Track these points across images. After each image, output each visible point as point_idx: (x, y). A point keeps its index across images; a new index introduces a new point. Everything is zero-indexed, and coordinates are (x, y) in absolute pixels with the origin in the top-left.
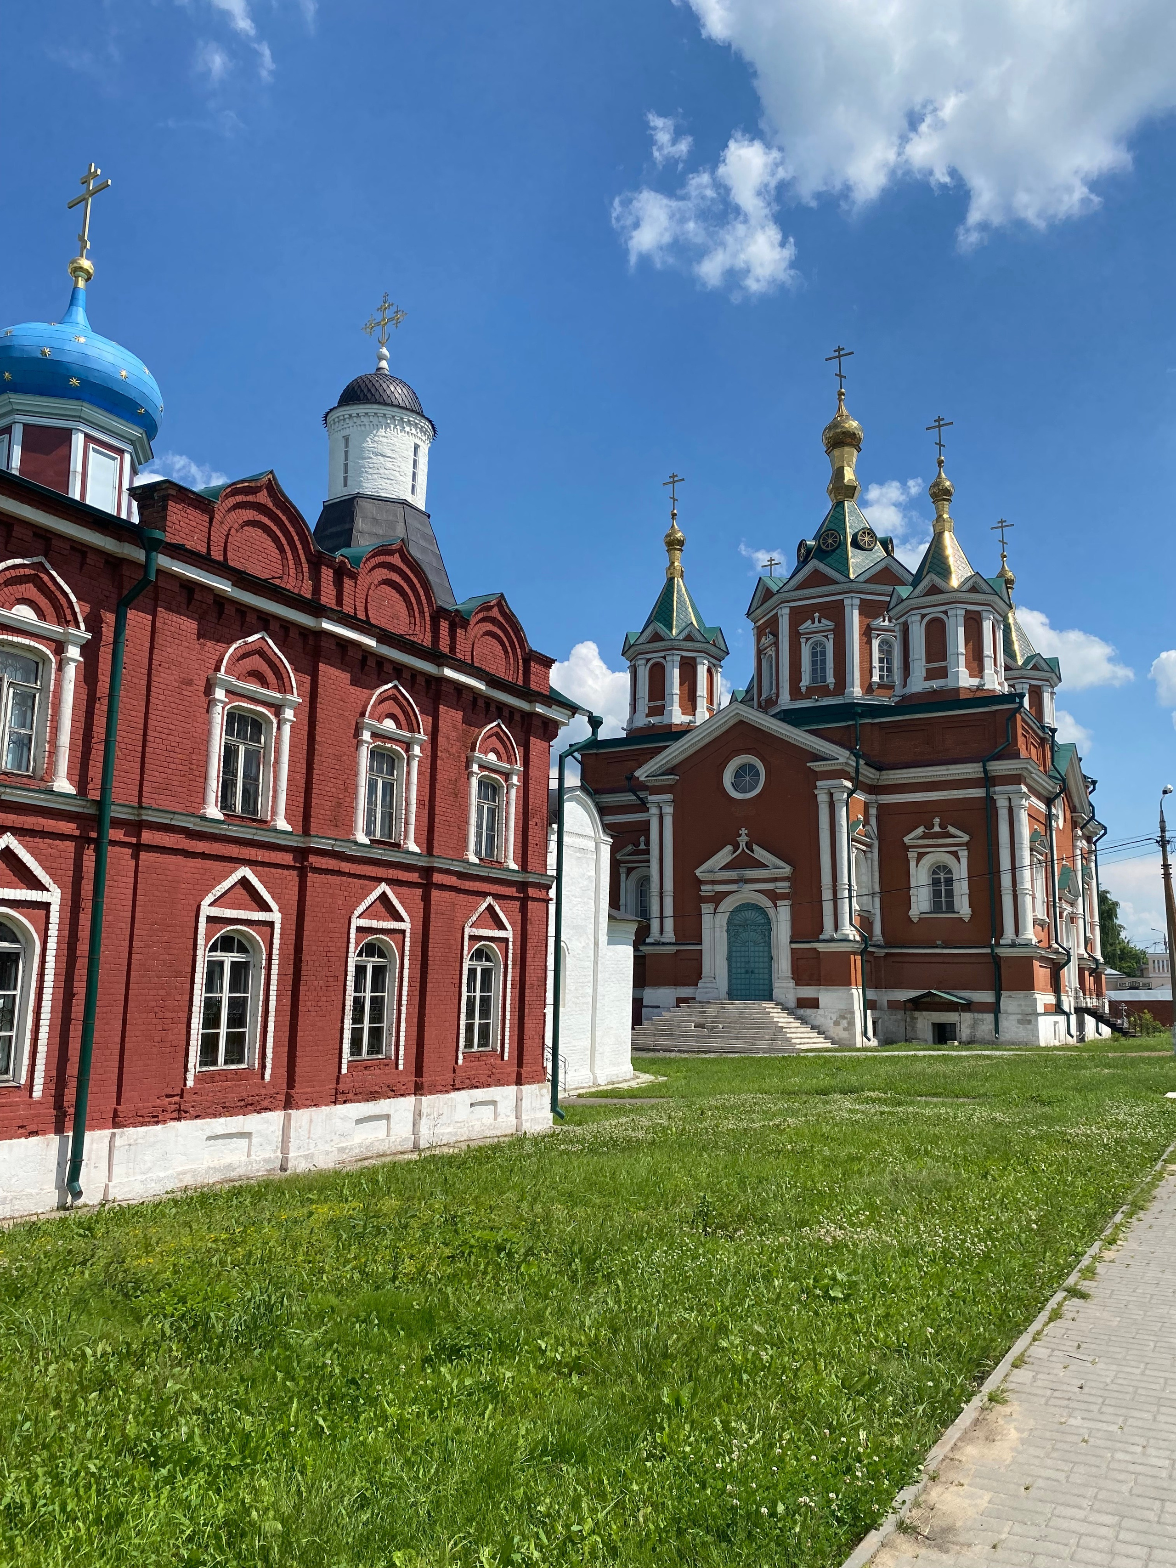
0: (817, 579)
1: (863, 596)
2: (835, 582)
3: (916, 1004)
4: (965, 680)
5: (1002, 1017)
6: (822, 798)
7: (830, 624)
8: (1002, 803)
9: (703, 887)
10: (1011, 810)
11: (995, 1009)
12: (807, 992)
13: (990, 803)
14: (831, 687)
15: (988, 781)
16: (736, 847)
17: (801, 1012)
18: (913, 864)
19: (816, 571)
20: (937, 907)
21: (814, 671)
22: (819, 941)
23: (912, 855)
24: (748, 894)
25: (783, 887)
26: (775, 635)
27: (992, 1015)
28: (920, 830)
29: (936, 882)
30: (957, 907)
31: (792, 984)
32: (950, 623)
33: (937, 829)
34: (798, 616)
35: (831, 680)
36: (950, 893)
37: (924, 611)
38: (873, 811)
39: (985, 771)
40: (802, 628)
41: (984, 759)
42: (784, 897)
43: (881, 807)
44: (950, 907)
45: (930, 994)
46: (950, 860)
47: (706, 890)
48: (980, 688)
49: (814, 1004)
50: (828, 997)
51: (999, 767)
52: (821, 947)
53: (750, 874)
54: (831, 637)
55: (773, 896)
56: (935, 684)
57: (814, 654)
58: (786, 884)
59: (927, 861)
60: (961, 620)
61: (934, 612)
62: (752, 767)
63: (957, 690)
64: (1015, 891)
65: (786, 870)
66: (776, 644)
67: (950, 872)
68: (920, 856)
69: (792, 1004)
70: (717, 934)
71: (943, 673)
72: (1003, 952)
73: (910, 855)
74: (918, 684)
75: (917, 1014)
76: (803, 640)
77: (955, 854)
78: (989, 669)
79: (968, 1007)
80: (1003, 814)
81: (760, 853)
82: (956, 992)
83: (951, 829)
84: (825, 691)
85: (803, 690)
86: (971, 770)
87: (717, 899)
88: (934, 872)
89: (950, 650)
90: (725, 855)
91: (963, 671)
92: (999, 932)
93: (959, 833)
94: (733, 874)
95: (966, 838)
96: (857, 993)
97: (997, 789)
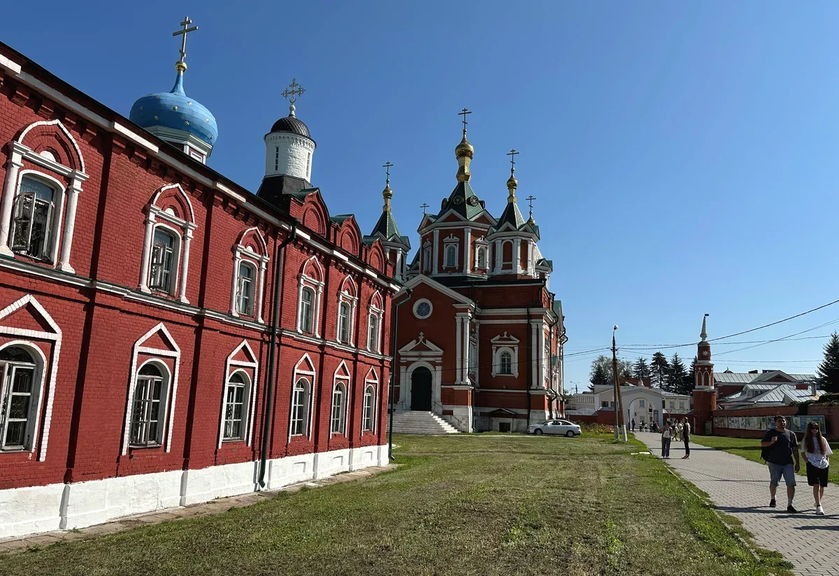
0: (452, 218)
1: (473, 228)
2: (460, 220)
3: (493, 414)
4: (520, 271)
5: (530, 421)
6: (458, 320)
7: (458, 239)
8: (534, 326)
9: (401, 359)
10: (538, 329)
11: (527, 417)
12: (448, 408)
13: (529, 326)
14: (457, 268)
15: (529, 317)
16: (418, 341)
17: (445, 416)
18: (494, 352)
19: (452, 214)
20: (503, 371)
21: (449, 261)
22: (454, 385)
23: (494, 348)
24: (422, 363)
25: (439, 360)
26: (432, 242)
27: (526, 420)
28: (498, 337)
29: (503, 360)
30: (512, 372)
31: (441, 404)
32: (514, 245)
33: (505, 336)
34: (443, 234)
35: (457, 265)
36: (509, 366)
37: (503, 238)
38: (478, 327)
39: (528, 312)
40: (445, 240)
41: (527, 306)
42: (438, 364)
43: (481, 325)
44: (509, 372)
45: (500, 410)
46: (510, 351)
47: (403, 360)
48: (526, 275)
49: (451, 413)
50: (458, 411)
51: (534, 311)
52: (456, 388)
53: (424, 353)
54: (458, 245)
55: (434, 364)
56: (507, 271)
57: (449, 253)
58: (441, 359)
59: (501, 350)
60: (519, 244)
61: (508, 239)
62: (426, 304)
63: (516, 275)
64: (538, 366)
65: (441, 352)
66: (432, 246)
67: (510, 356)
68: (498, 348)
69: (441, 413)
70: (407, 380)
71: (510, 267)
72: (532, 392)
73: (493, 347)
74: (499, 271)
75: (493, 419)
76: (445, 246)
77: (513, 348)
78: (530, 267)
79: (516, 416)
80: (534, 331)
81: (429, 344)
82: (510, 409)
83: (512, 337)
84: (454, 270)
85: (444, 269)
86: (522, 311)
87: (408, 364)
88: (503, 356)
89: (514, 257)
90: (413, 344)
91: (519, 266)
92: (530, 383)
93: (515, 339)
94: (416, 353)
95: (518, 341)
96: (470, 409)
97: (533, 320)
